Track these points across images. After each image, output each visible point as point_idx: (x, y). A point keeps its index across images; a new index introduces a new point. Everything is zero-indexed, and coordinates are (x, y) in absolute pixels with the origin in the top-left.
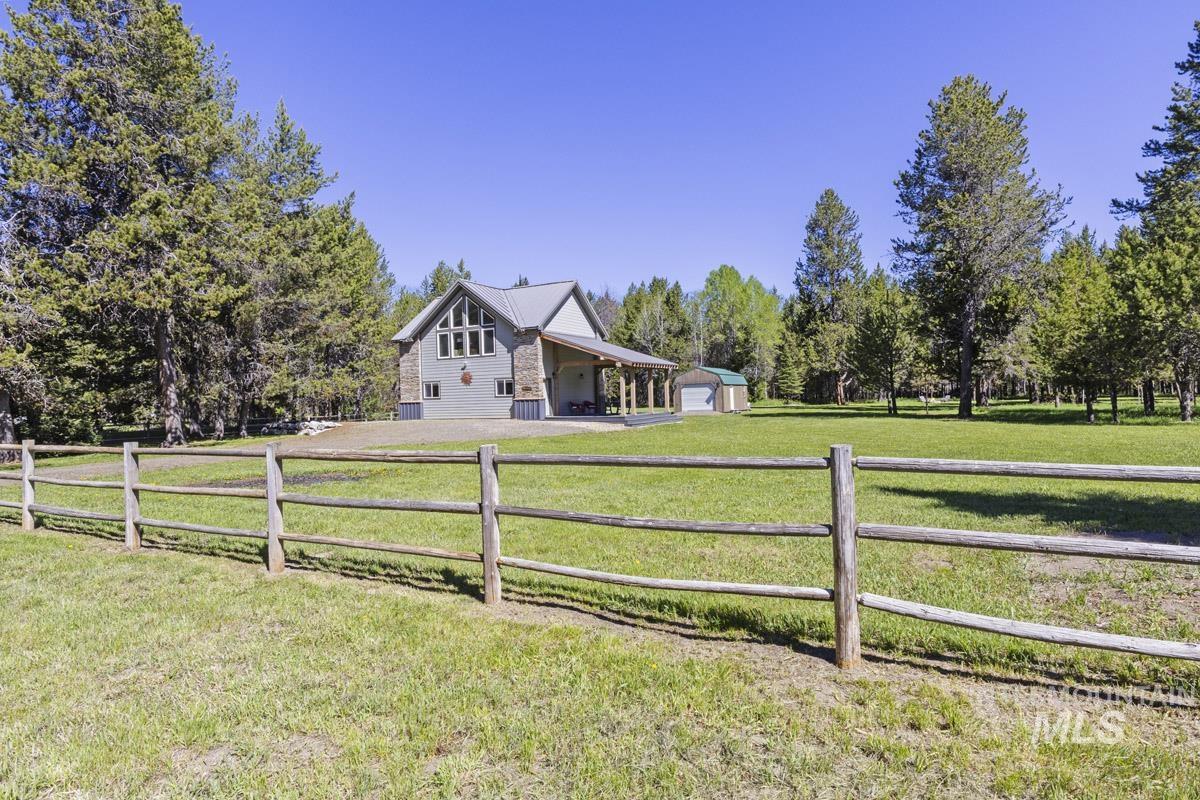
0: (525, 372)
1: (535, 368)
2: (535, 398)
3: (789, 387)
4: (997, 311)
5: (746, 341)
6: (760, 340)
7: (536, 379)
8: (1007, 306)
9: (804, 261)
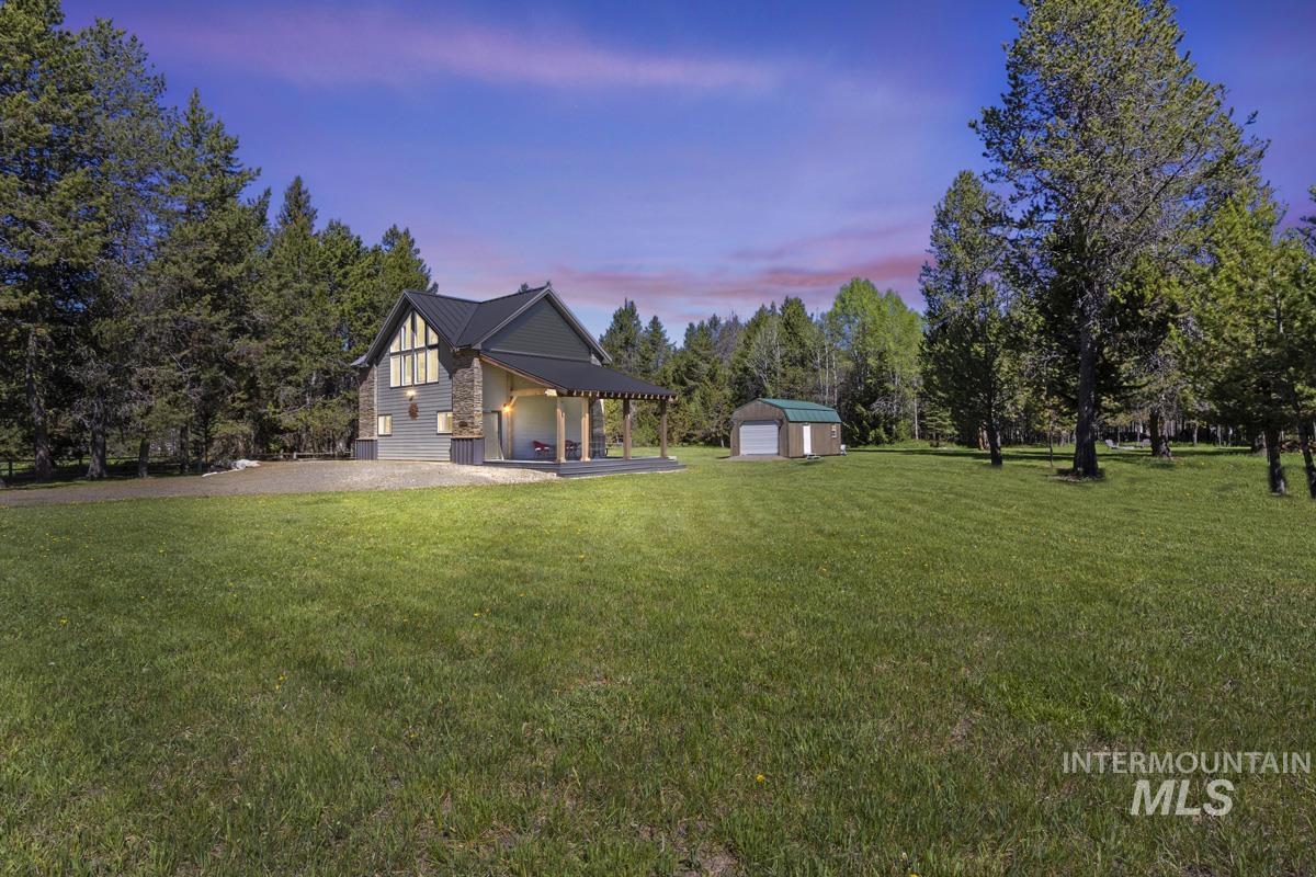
0: (462, 403)
1: (471, 398)
2: (470, 437)
3: (939, 426)
4: (1125, 306)
5: (880, 369)
6: (897, 369)
7: (472, 411)
8: (1142, 297)
9: (934, 264)
